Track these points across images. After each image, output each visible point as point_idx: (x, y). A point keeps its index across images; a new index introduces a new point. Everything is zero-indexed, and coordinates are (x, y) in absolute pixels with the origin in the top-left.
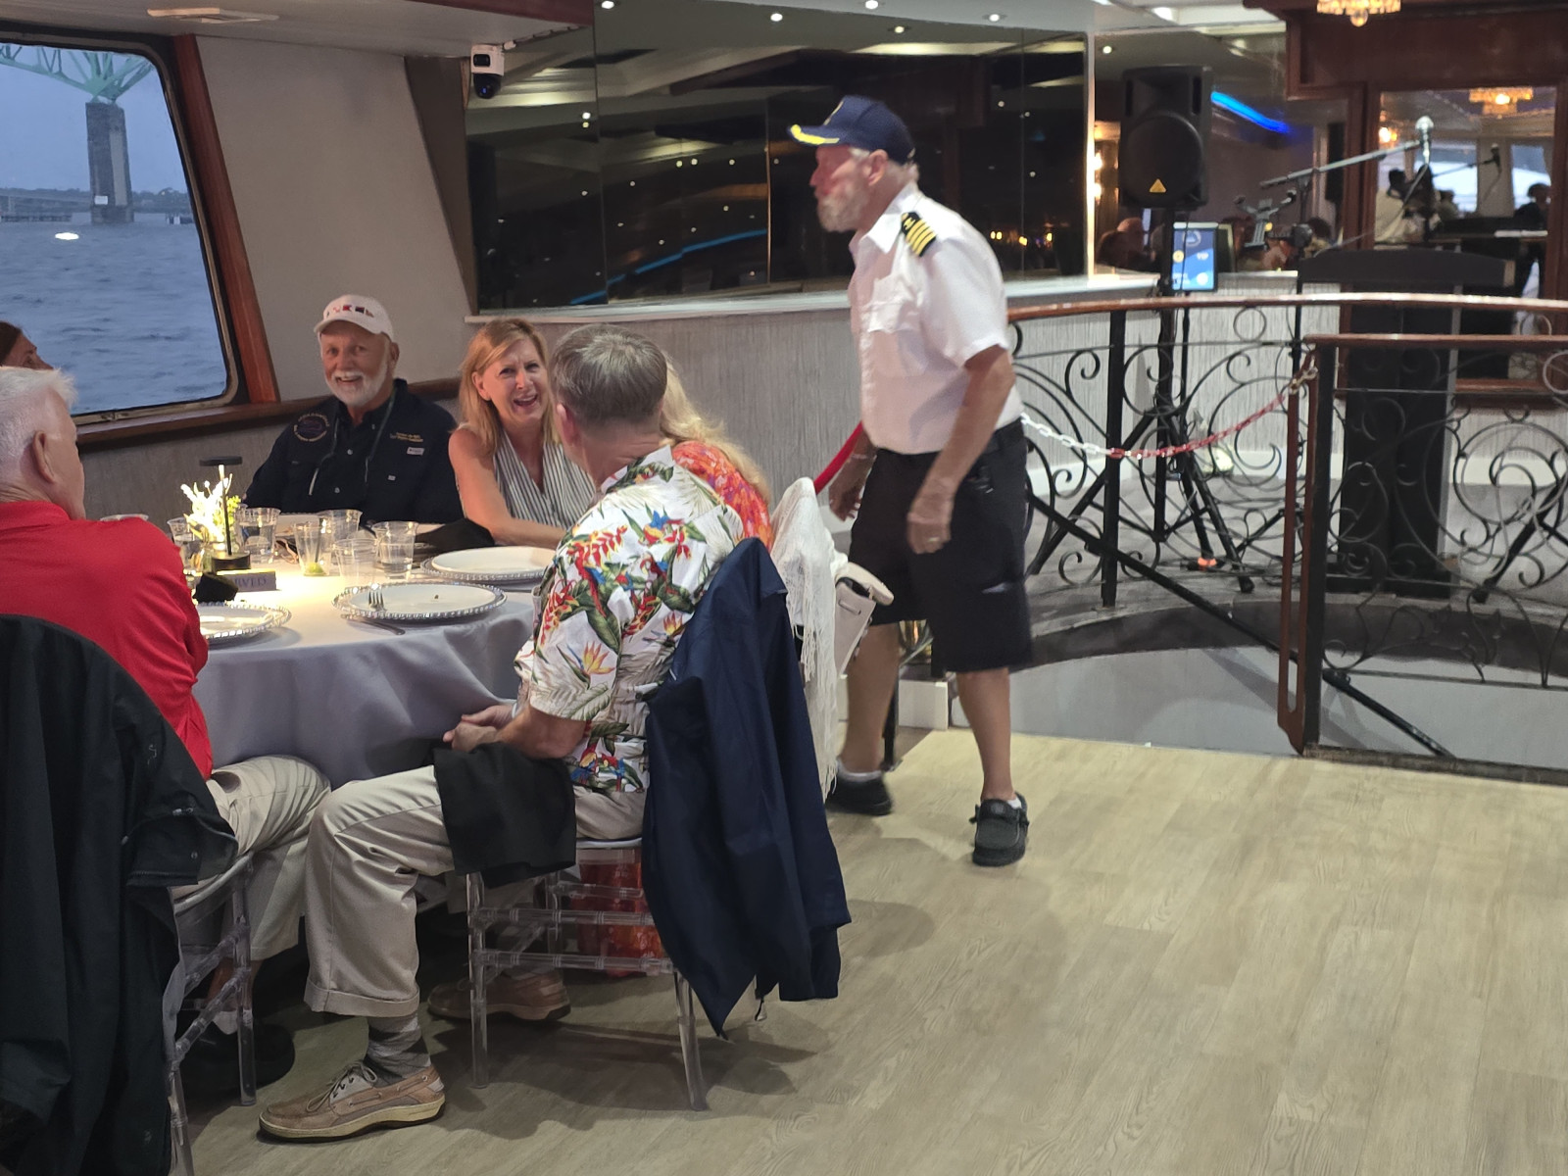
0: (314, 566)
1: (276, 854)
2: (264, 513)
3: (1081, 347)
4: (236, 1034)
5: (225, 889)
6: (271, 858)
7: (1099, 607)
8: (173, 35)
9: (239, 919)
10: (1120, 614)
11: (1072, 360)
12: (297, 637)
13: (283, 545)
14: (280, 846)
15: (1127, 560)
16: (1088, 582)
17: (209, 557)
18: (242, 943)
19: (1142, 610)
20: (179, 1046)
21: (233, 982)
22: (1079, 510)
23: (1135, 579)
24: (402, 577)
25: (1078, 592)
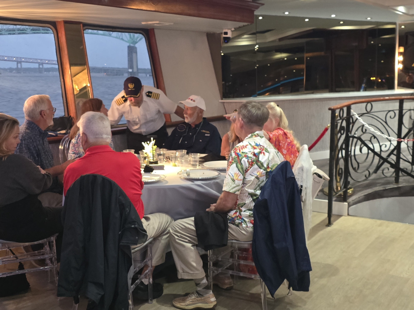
0: (174, 164)
1: (160, 238)
2: (163, 150)
3: (390, 109)
4: (148, 285)
5: (146, 246)
6: (159, 240)
7: (394, 183)
8: (149, 29)
9: (149, 255)
11: (387, 113)
12: (167, 182)
13: (167, 158)
14: (161, 236)
15: (403, 170)
16: (391, 176)
17: (148, 161)
18: (150, 261)
19: (407, 185)
20: (132, 287)
21: (147, 271)
22: (389, 156)
23: (404, 176)
24: (196, 168)
25: (388, 179)
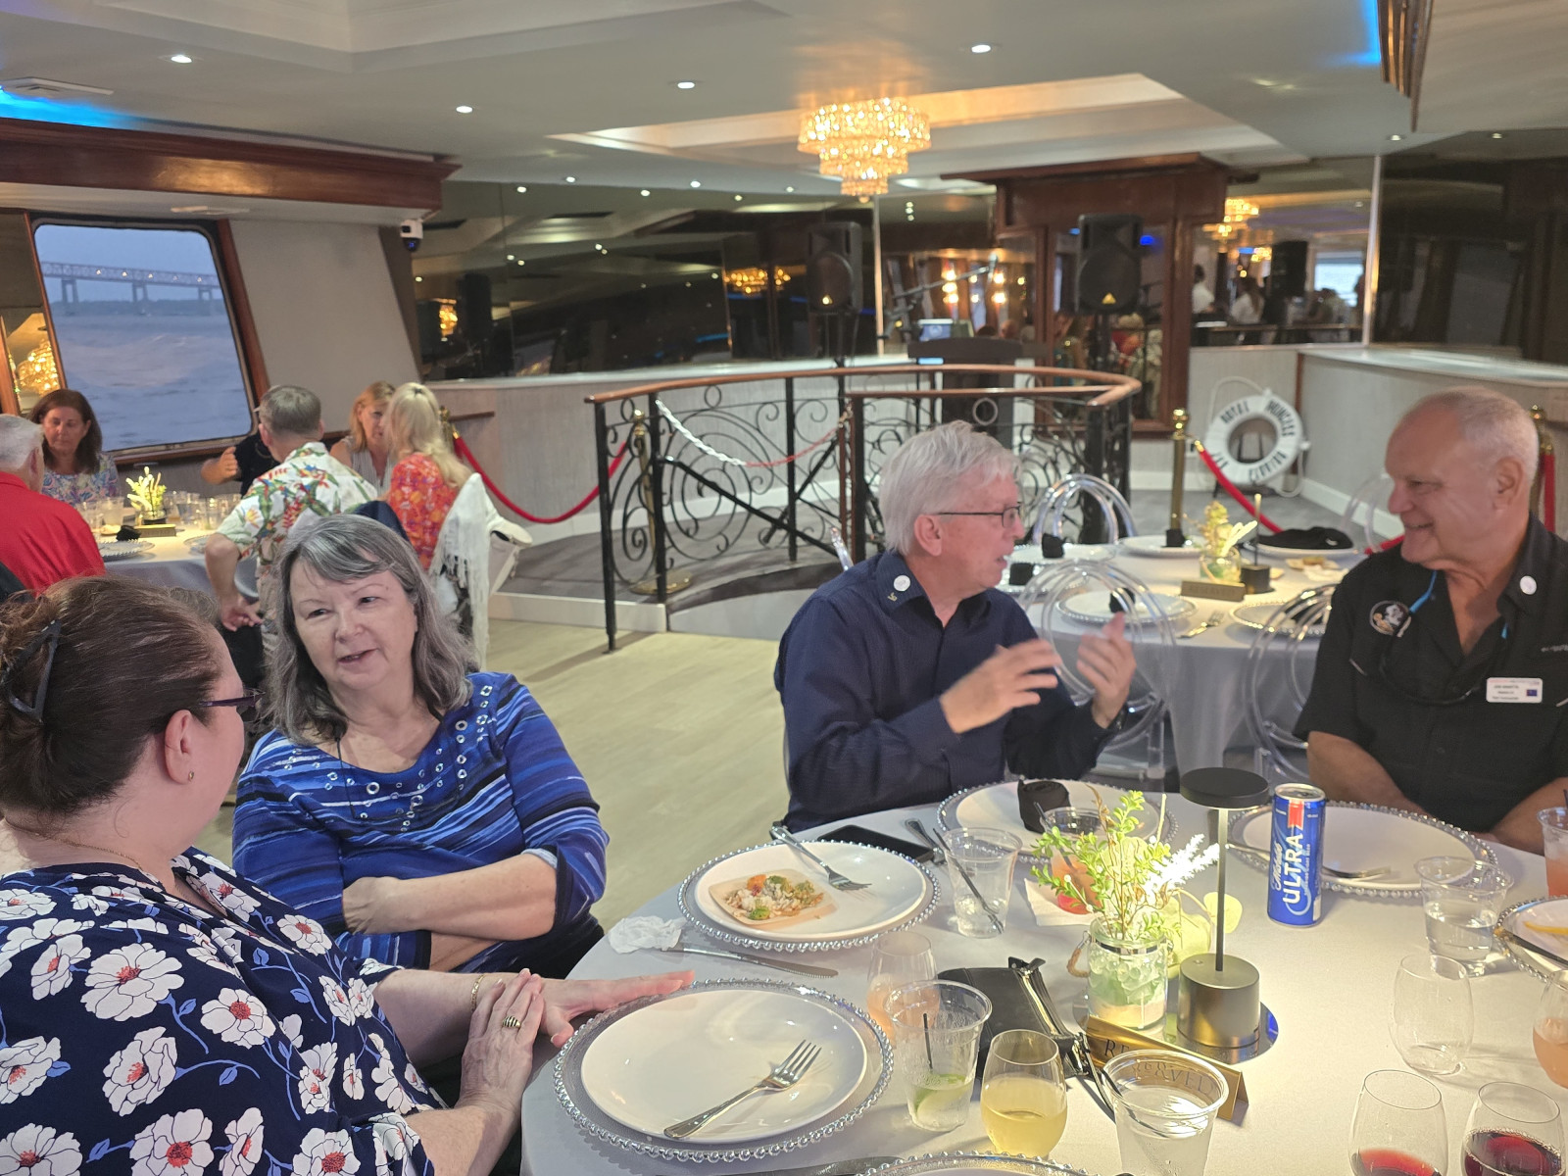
3: (767, 400)
7: (785, 562)
8: (215, 220)
10: (797, 566)
11: (760, 409)
19: (812, 564)
